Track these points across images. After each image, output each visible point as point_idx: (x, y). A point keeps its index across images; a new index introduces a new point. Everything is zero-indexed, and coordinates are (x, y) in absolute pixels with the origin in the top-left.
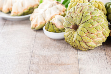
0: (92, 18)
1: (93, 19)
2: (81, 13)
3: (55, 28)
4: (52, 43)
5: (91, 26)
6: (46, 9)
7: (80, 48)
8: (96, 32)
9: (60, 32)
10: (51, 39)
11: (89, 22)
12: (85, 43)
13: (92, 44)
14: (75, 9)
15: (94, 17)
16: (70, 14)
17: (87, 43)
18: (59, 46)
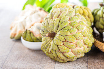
0: (70, 24)
1: (72, 25)
2: (59, 19)
3: (33, 37)
4: (29, 54)
5: (69, 33)
6: (27, 17)
7: (58, 60)
8: (74, 41)
9: (38, 41)
10: (29, 49)
11: (67, 29)
12: (63, 53)
13: (70, 54)
14: (52, 14)
15: (73, 23)
16: (47, 20)
17: (64, 54)
18: (37, 57)
